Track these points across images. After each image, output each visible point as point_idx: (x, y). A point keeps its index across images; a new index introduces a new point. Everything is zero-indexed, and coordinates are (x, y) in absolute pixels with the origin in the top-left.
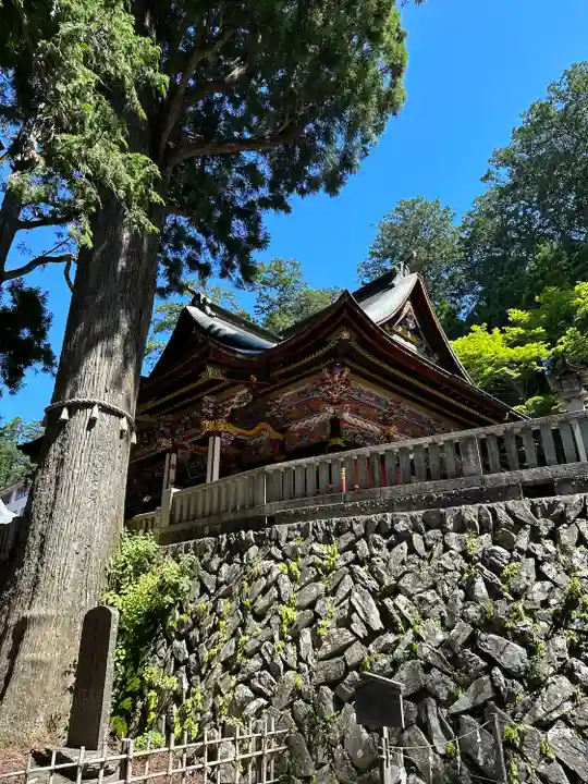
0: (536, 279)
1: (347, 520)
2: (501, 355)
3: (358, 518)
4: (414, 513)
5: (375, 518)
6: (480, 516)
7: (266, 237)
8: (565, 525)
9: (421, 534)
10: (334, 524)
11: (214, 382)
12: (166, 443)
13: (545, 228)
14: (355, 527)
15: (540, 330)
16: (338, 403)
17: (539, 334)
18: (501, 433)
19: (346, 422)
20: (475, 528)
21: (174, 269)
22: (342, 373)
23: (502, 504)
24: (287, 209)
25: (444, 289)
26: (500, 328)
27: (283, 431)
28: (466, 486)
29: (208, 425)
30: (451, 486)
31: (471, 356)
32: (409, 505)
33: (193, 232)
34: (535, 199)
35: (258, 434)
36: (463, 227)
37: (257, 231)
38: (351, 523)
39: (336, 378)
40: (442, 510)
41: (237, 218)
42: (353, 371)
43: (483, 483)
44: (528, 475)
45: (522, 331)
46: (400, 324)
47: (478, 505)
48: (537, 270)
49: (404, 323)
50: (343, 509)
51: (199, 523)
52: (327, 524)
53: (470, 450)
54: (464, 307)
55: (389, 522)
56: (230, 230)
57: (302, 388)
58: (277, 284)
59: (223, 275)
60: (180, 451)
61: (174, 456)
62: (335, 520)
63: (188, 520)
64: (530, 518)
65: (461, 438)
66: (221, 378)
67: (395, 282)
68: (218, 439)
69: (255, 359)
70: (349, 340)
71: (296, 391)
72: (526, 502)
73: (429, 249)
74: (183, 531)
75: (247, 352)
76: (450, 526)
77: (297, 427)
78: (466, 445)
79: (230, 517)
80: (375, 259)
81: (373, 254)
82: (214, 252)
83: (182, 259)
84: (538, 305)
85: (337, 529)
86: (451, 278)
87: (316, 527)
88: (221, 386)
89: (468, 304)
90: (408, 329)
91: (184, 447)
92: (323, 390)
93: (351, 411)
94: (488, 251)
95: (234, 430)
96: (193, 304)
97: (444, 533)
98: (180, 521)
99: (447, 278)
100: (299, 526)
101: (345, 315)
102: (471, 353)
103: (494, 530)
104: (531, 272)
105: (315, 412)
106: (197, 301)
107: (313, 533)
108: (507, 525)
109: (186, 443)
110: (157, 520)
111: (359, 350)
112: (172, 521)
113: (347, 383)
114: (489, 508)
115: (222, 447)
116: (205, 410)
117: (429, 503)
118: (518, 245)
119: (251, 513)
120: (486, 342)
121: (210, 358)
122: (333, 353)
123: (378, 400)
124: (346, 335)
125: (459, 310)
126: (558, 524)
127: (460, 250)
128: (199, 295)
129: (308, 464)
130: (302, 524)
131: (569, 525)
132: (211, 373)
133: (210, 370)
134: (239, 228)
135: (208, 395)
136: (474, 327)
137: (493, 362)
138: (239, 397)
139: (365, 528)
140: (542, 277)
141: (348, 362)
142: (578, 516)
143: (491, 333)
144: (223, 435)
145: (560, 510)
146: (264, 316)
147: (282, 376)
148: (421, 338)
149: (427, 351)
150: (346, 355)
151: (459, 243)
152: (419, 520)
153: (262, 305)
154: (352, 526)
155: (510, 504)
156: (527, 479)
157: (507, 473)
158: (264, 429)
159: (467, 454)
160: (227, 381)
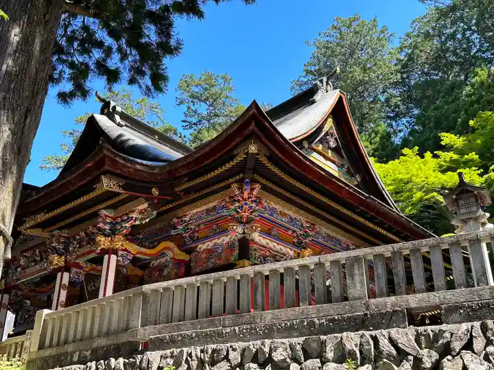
0: (472, 104)
1: (223, 347)
2: (431, 180)
3: (236, 345)
4: (294, 340)
5: (253, 345)
6: (361, 344)
7: (179, 43)
8: (449, 357)
9: (300, 364)
10: (210, 351)
11: (110, 195)
12: (57, 261)
13: (484, 53)
14: (232, 355)
15: (473, 156)
16: (248, 222)
17: (472, 160)
18: (388, 254)
19: (256, 243)
20: (355, 359)
21: (80, 73)
22: (252, 190)
23: (385, 332)
24: (200, 14)
25: (380, 111)
26: (432, 153)
27: (189, 251)
28: (350, 311)
29: (103, 242)
30: (334, 310)
31: (401, 180)
32: (289, 331)
33: (102, 35)
34: (474, 21)
35: (162, 254)
36: (401, 48)
37: (169, 36)
38: (228, 351)
39: (246, 195)
40: (323, 337)
41: (150, 22)
42: (264, 188)
43: (367, 309)
44: (414, 301)
45: (455, 157)
46: (321, 141)
47: (361, 332)
48: (474, 94)
49: (323, 141)
50: (220, 335)
51: (70, 348)
52: (202, 351)
53: (356, 272)
54: (400, 131)
55: (267, 350)
56: (141, 35)
57: (211, 205)
58: (207, 99)
59: (132, 81)
60: (74, 270)
61: (66, 275)
62: (211, 347)
63: (58, 344)
64: (414, 349)
65: (347, 259)
66: (117, 190)
67: (317, 97)
68: (114, 257)
69: (156, 171)
70: (257, 154)
71: (205, 207)
72: (411, 331)
73: (364, 70)
74: (50, 357)
75: (150, 163)
76: (330, 355)
77: (204, 247)
78: (352, 266)
79: (103, 342)
80: (311, 77)
81: (308, 72)
82: (124, 57)
83: (90, 63)
84: (473, 130)
85: (212, 357)
86: (387, 100)
87: (190, 355)
88: (117, 199)
89: (403, 127)
90: (329, 148)
91: (78, 266)
92: (233, 207)
93: (262, 232)
94: (427, 74)
95: (134, 248)
96: (102, 113)
97: (323, 363)
98: (50, 346)
99: (383, 100)
100: (172, 353)
101: (252, 126)
102: (401, 176)
103: (376, 361)
104: (468, 96)
105: (224, 231)
106: (107, 109)
107: (187, 362)
108: (389, 356)
109: (81, 261)
110: (27, 344)
111: (269, 165)
112: (41, 347)
113: (258, 201)
114: (371, 336)
115: (118, 266)
116: (101, 225)
117: (311, 329)
118: (457, 69)
119: (124, 338)
120: (417, 166)
121: (106, 167)
122: (241, 168)
123: (292, 220)
124: (253, 149)
125: (395, 133)
126: (442, 356)
127: (397, 71)
128: (109, 103)
129: (188, 284)
130: (176, 351)
131: (453, 357)
132: (107, 184)
133: (105, 180)
134: (151, 34)
135: (105, 208)
136: (406, 151)
137: (423, 187)
138: (140, 213)
139: (242, 355)
140: (478, 101)
141: (258, 178)
142: (464, 348)
143: (422, 157)
144: (120, 253)
145: (445, 341)
146: (191, 131)
147: (187, 192)
148: (343, 157)
149: (348, 172)
150: (255, 171)
151: (396, 65)
152: (298, 347)
153: (189, 119)
154: (228, 354)
155: (394, 332)
156: (413, 305)
157: (393, 298)
158: (168, 248)
159: (352, 276)
160: (125, 194)
